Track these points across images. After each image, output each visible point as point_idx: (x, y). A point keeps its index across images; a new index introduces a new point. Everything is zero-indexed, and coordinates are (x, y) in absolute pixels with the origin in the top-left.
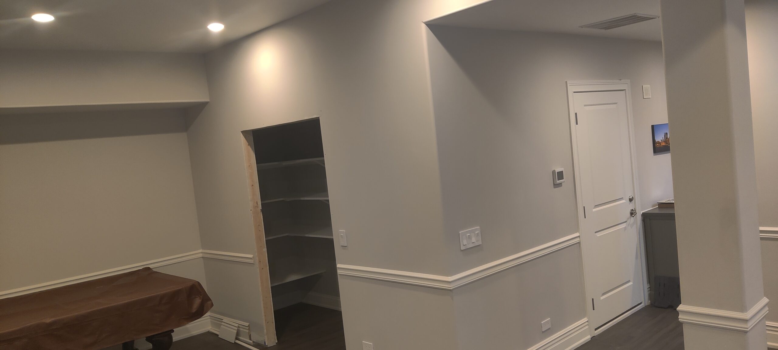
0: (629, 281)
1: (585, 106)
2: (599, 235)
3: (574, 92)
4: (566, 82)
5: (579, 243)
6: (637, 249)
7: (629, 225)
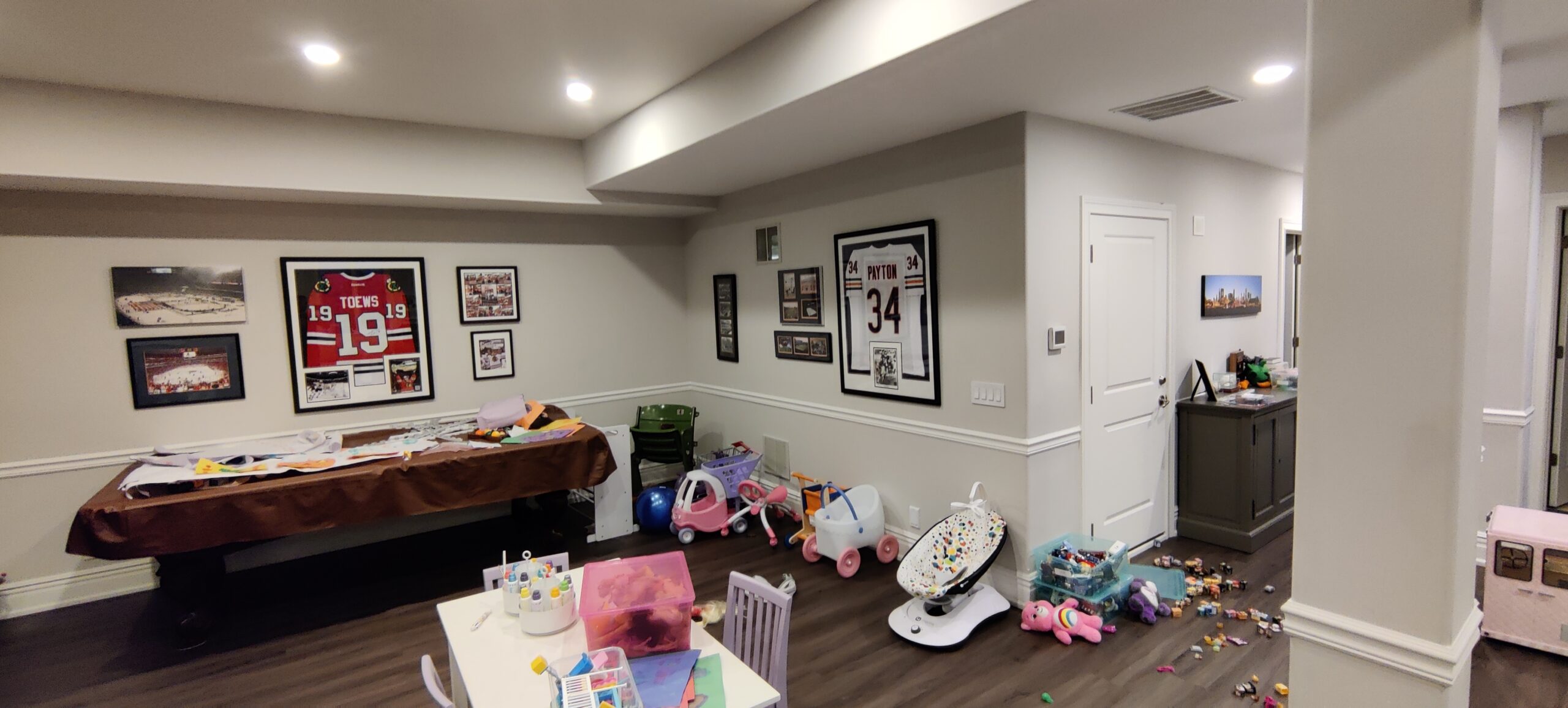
0: (1148, 501)
1: (1106, 236)
2: (1110, 429)
3: (1092, 214)
4: (1081, 198)
5: (1079, 441)
6: (1164, 455)
7: (1155, 419)
